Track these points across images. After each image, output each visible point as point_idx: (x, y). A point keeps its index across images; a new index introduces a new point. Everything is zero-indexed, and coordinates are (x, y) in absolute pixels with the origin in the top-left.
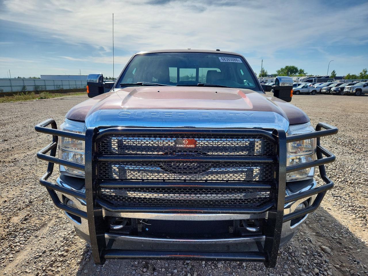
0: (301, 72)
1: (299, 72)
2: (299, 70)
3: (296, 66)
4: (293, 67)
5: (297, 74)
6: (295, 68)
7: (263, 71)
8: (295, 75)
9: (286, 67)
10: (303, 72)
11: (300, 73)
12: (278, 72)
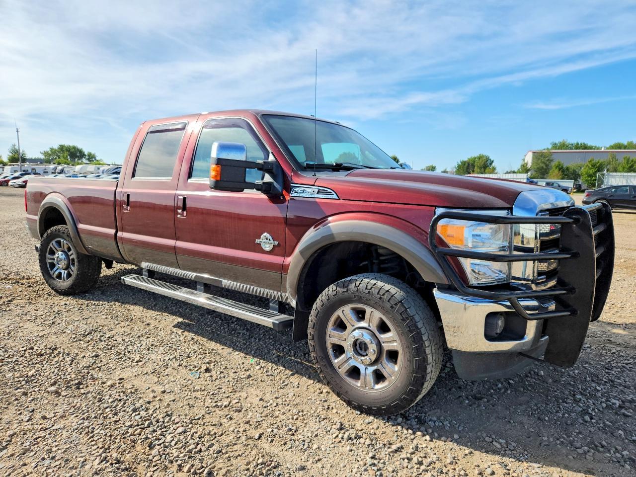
0: (91, 158)
1: (87, 157)
2: (86, 153)
3: (79, 146)
4: (74, 148)
5: (84, 160)
6: (78, 150)
7: (16, 152)
8: (80, 161)
9: (60, 146)
10: (95, 158)
11: (88, 159)
12: (45, 156)
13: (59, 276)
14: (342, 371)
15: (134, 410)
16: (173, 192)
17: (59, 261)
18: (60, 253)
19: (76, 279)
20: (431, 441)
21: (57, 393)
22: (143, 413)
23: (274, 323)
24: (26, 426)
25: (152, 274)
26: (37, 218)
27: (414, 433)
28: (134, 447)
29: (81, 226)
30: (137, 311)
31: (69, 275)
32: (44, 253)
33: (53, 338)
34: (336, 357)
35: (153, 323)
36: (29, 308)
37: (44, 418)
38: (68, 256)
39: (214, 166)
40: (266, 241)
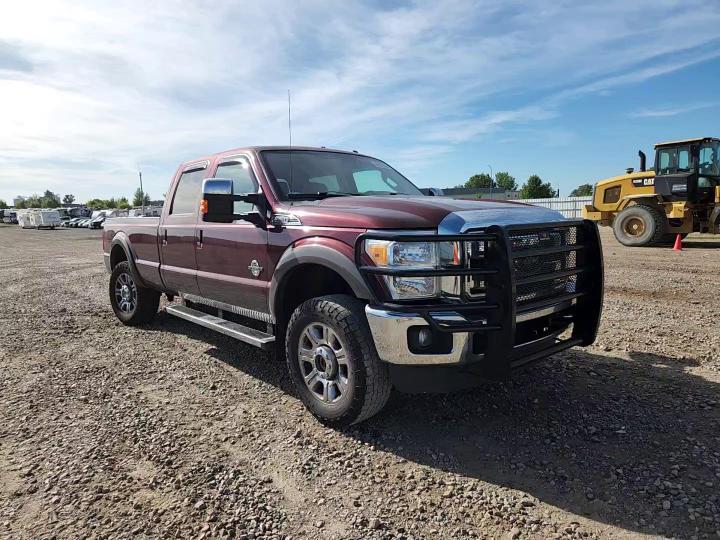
13: (125, 308)
14: (311, 387)
15: (137, 416)
16: (194, 226)
17: (124, 293)
18: (125, 286)
19: (137, 310)
20: (375, 450)
21: (86, 401)
22: (142, 418)
23: (262, 344)
24: (52, 423)
25: (188, 303)
26: (109, 255)
27: (363, 443)
28: (124, 441)
29: (138, 261)
30: (182, 339)
31: (132, 307)
32: (114, 286)
33: (104, 360)
34: (307, 374)
35: (190, 349)
36: (97, 335)
37: (68, 418)
38: (130, 289)
39: (203, 201)
40: (255, 267)
